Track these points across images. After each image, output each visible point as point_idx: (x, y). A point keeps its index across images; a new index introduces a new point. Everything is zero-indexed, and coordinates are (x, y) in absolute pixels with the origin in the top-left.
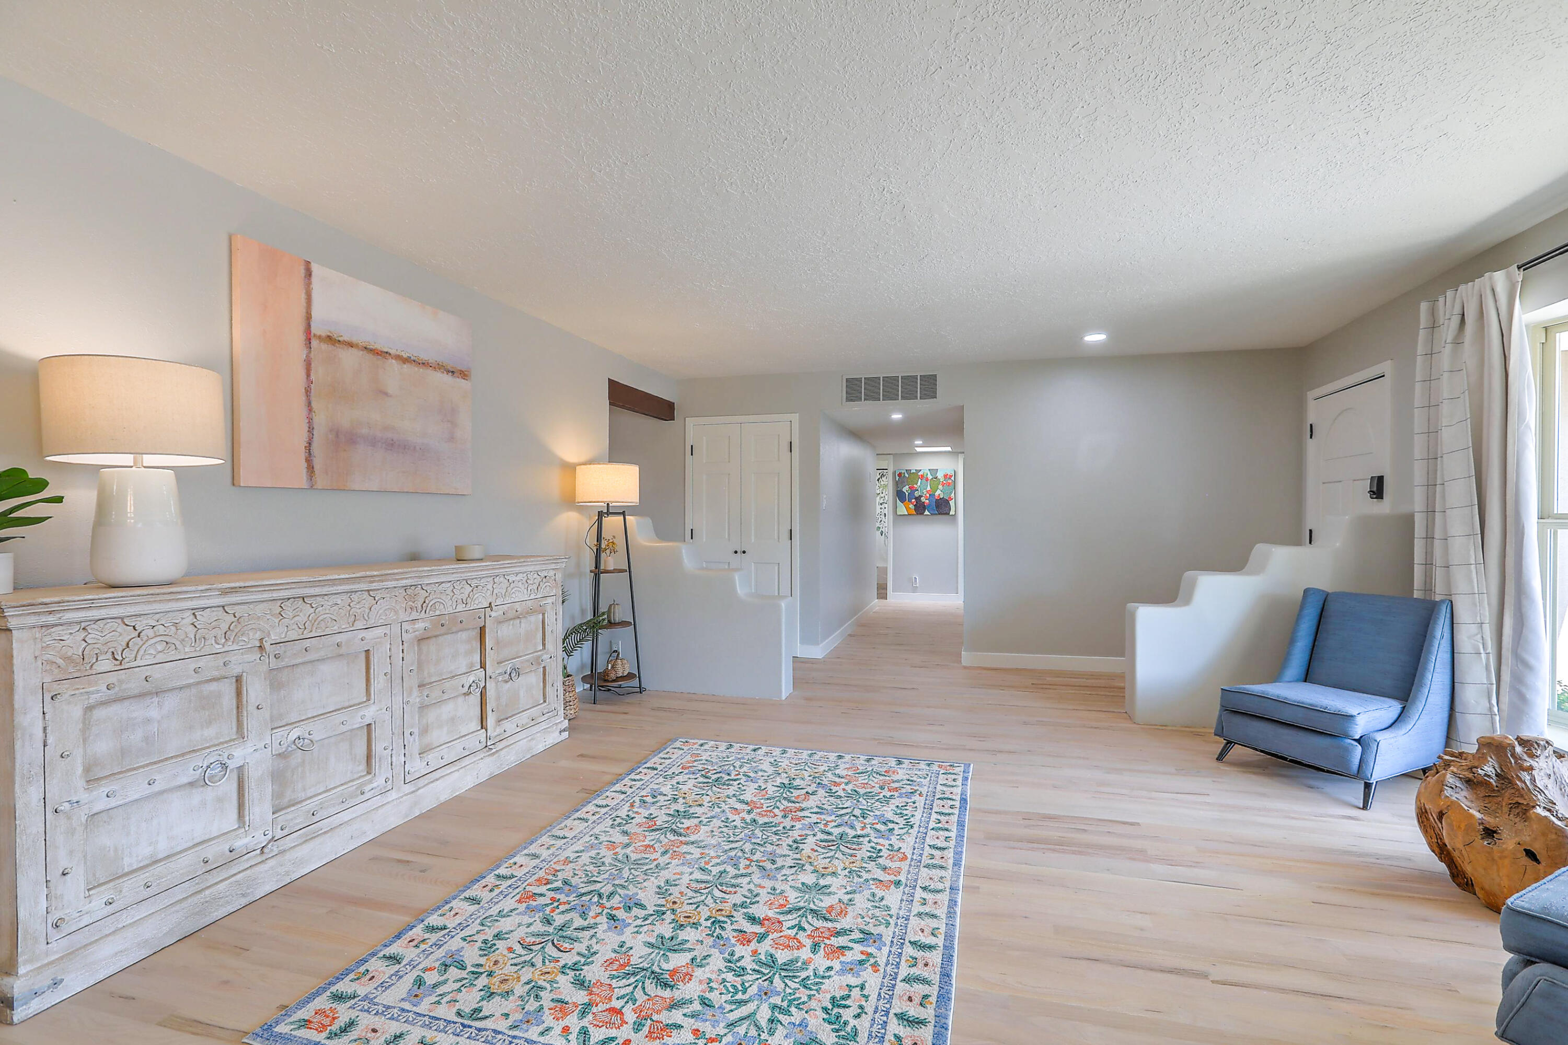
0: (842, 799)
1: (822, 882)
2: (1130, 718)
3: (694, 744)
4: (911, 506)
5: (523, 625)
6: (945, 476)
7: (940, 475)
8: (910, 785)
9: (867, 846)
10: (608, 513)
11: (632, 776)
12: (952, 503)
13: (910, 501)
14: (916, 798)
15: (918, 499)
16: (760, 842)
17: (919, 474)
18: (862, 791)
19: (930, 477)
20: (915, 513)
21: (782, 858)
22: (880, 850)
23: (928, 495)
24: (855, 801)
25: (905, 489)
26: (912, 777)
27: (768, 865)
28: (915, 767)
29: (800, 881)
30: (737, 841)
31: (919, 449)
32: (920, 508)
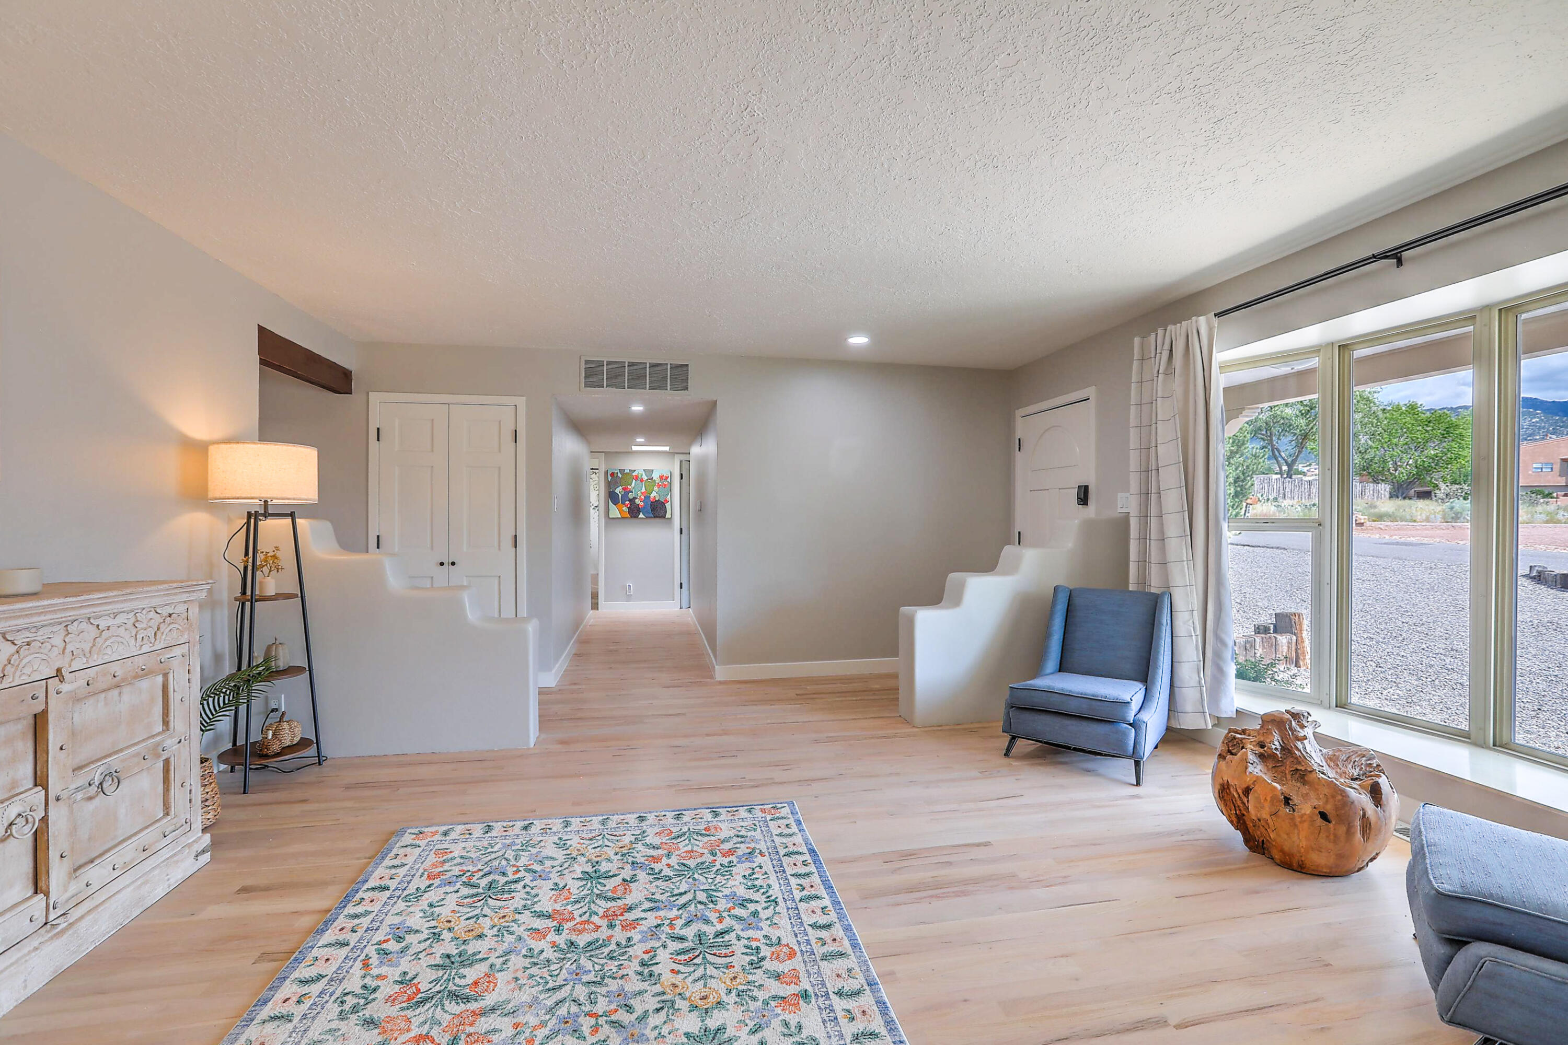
0: (673, 880)
1: (712, 1024)
2: (907, 721)
3: (434, 834)
4: (625, 509)
5: (125, 697)
6: (661, 477)
7: (656, 476)
8: (742, 842)
9: (739, 947)
10: (266, 515)
11: (350, 909)
12: (668, 505)
13: (623, 503)
14: (759, 860)
15: (632, 501)
16: (595, 979)
17: (633, 474)
18: (692, 863)
19: (645, 478)
20: (628, 516)
21: (639, 998)
22: (758, 948)
23: (643, 497)
24: (690, 880)
25: (618, 490)
26: (740, 831)
27: (622, 1016)
28: (736, 817)
29: (681, 1032)
30: (561, 987)
31: (634, 448)
32: (634, 511)
